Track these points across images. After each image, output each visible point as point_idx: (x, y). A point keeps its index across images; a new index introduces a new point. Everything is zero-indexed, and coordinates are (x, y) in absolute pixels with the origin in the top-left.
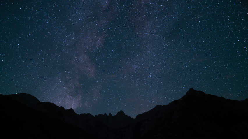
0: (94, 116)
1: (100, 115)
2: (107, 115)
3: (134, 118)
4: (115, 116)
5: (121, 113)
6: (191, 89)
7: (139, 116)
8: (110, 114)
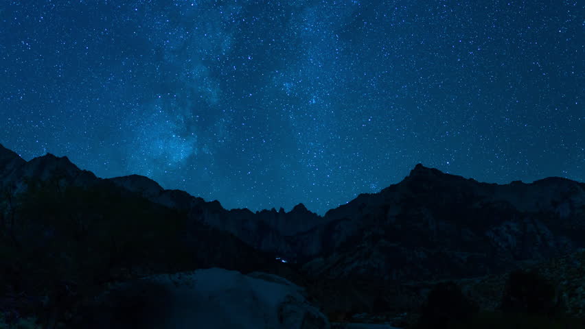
0: (255, 213)
1: (265, 211)
2: (275, 211)
3: (323, 215)
4: (289, 213)
5: (300, 209)
6: (419, 166)
7: (331, 212)
8: (282, 210)
